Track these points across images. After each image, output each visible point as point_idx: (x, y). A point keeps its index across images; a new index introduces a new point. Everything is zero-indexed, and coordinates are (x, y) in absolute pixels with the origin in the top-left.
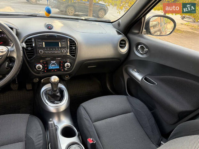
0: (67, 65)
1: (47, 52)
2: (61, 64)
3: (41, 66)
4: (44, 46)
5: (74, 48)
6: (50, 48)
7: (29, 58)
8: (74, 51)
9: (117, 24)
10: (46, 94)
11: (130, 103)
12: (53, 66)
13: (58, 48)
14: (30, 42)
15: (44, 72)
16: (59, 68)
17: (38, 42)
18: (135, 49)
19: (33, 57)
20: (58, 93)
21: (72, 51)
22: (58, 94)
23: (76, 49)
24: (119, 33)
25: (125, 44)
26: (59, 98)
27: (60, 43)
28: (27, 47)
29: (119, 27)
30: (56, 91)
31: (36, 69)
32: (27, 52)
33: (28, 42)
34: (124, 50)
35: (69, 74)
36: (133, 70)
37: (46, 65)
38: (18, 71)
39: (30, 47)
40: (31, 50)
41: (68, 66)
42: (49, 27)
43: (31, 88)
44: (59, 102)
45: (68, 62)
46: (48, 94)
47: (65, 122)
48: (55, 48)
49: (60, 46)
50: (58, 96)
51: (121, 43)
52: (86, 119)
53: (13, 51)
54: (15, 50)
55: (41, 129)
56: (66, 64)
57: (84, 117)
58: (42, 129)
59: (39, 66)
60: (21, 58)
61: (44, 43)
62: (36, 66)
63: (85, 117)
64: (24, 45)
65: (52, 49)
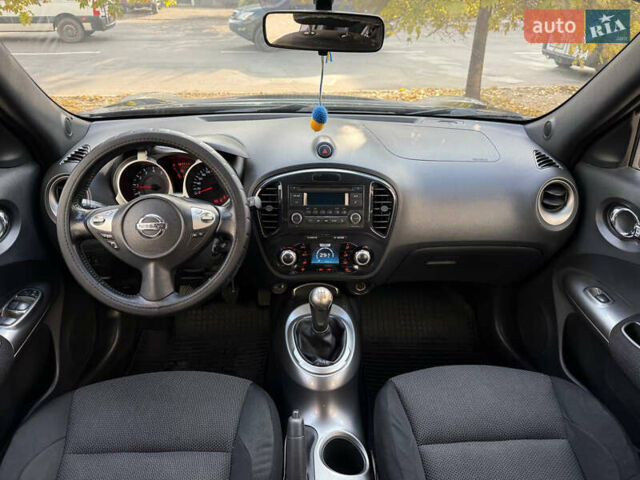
0: (362, 255)
1: (310, 219)
2: (345, 253)
3: (293, 255)
4: (305, 203)
5: (384, 209)
6: (319, 210)
7: (268, 231)
8: (384, 218)
9: (542, 129)
10: (297, 333)
11: (562, 406)
12: (324, 256)
13: (341, 210)
14: (272, 192)
15: (298, 269)
16: (337, 262)
17: (291, 191)
18: (599, 218)
19: (274, 230)
20: (327, 334)
21: (379, 219)
22: (329, 338)
23: (390, 211)
24: (543, 161)
25: (564, 200)
26: (328, 351)
27: (347, 195)
28: (263, 205)
29: (547, 140)
30: (323, 328)
31: (279, 261)
32: (263, 218)
33: (268, 192)
34: (558, 220)
35: (368, 283)
36: (589, 289)
37: (306, 252)
38: (235, 269)
39: (273, 205)
40: (273, 212)
41: (362, 259)
42: (325, 150)
43: (268, 304)
44: (327, 362)
45: (366, 249)
46: (303, 334)
47: (339, 423)
48: (333, 210)
49: (347, 203)
50: (327, 344)
51: (546, 196)
52: (398, 429)
53: (229, 218)
54: (234, 217)
55: (272, 428)
56: (358, 255)
57: (392, 420)
58: (274, 430)
59: (288, 255)
60: (246, 237)
61: (305, 194)
62: (280, 253)
63: (397, 424)
64: (257, 201)
65: (324, 212)
